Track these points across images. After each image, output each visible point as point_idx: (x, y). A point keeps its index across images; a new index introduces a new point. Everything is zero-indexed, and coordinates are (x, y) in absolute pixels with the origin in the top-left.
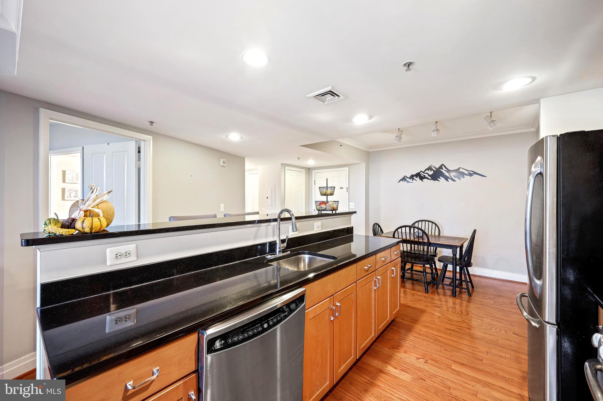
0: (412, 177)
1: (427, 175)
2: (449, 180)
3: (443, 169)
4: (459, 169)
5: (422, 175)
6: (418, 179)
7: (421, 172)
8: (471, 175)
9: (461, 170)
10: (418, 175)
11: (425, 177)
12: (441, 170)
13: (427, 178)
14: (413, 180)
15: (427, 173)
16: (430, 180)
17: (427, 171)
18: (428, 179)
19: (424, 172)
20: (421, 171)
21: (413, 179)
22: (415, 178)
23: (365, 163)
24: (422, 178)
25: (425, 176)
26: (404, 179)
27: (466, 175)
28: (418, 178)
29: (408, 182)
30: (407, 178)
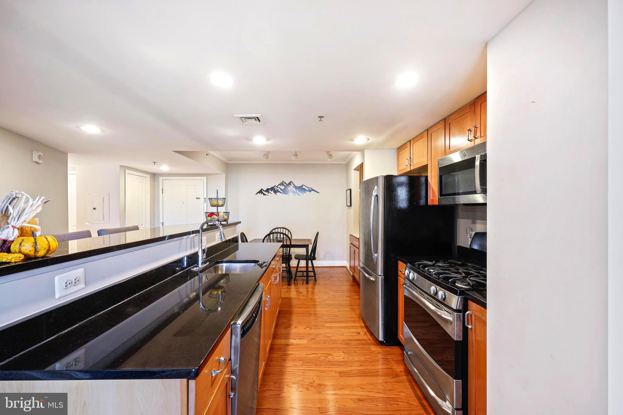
0: (267, 190)
1: (279, 190)
2: (296, 194)
3: (291, 185)
4: (302, 186)
5: (276, 189)
6: (272, 192)
7: (275, 187)
8: (310, 191)
9: (304, 187)
10: (272, 189)
11: (278, 191)
13: (279, 192)
14: (268, 193)
15: (279, 188)
16: (282, 193)
17: (279, 186)
18: (281, 193)
19: (277, 187)
20: (275, 186)
21: (268, 192)
22: (270, 191)
23: (224, 174)
24: (276, 192)
25: (278, 190)
26: (261, 192)
27: (307, 191)
28: (273, 192)
29: (264, 194)
30: (264, 191)
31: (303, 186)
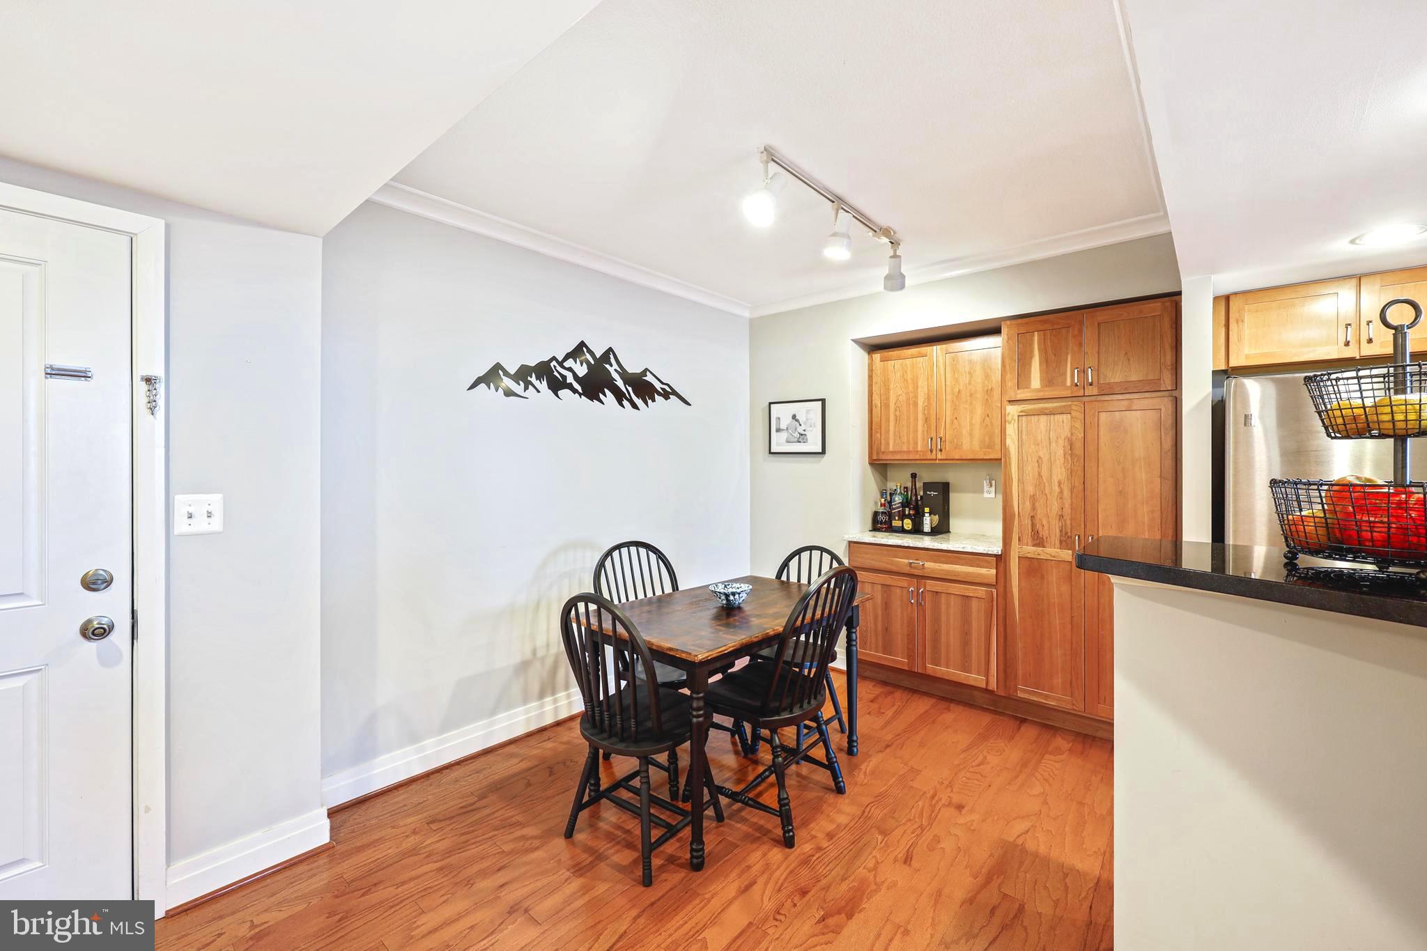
0: (523, 374)
1: (570, 379)
2: (625, 403)
3: (611, 365)
4: (644, 373)
5: (556, 373)
6: (543, 386)
7: (554, 363)
8: (666, 395)
9: (649, 378)
10: (542, 369)
11: (565, 385)
12: (607, 366)
13: (570, 387)
14: (526, 388)
15: (570, 369)
16: (580, 395)
17: (570, 363)
18: (575, 391)
19: (561, 364)
20: (554, 358)
21: (528, 384)
22: (533, 379)
24: (557, 385)
25: (564, 377)
26: (491, 376)
27: (659, 394)
28: (545, 383)
29: (509, 393)
30: (506, 374)
31: (648, 373)
